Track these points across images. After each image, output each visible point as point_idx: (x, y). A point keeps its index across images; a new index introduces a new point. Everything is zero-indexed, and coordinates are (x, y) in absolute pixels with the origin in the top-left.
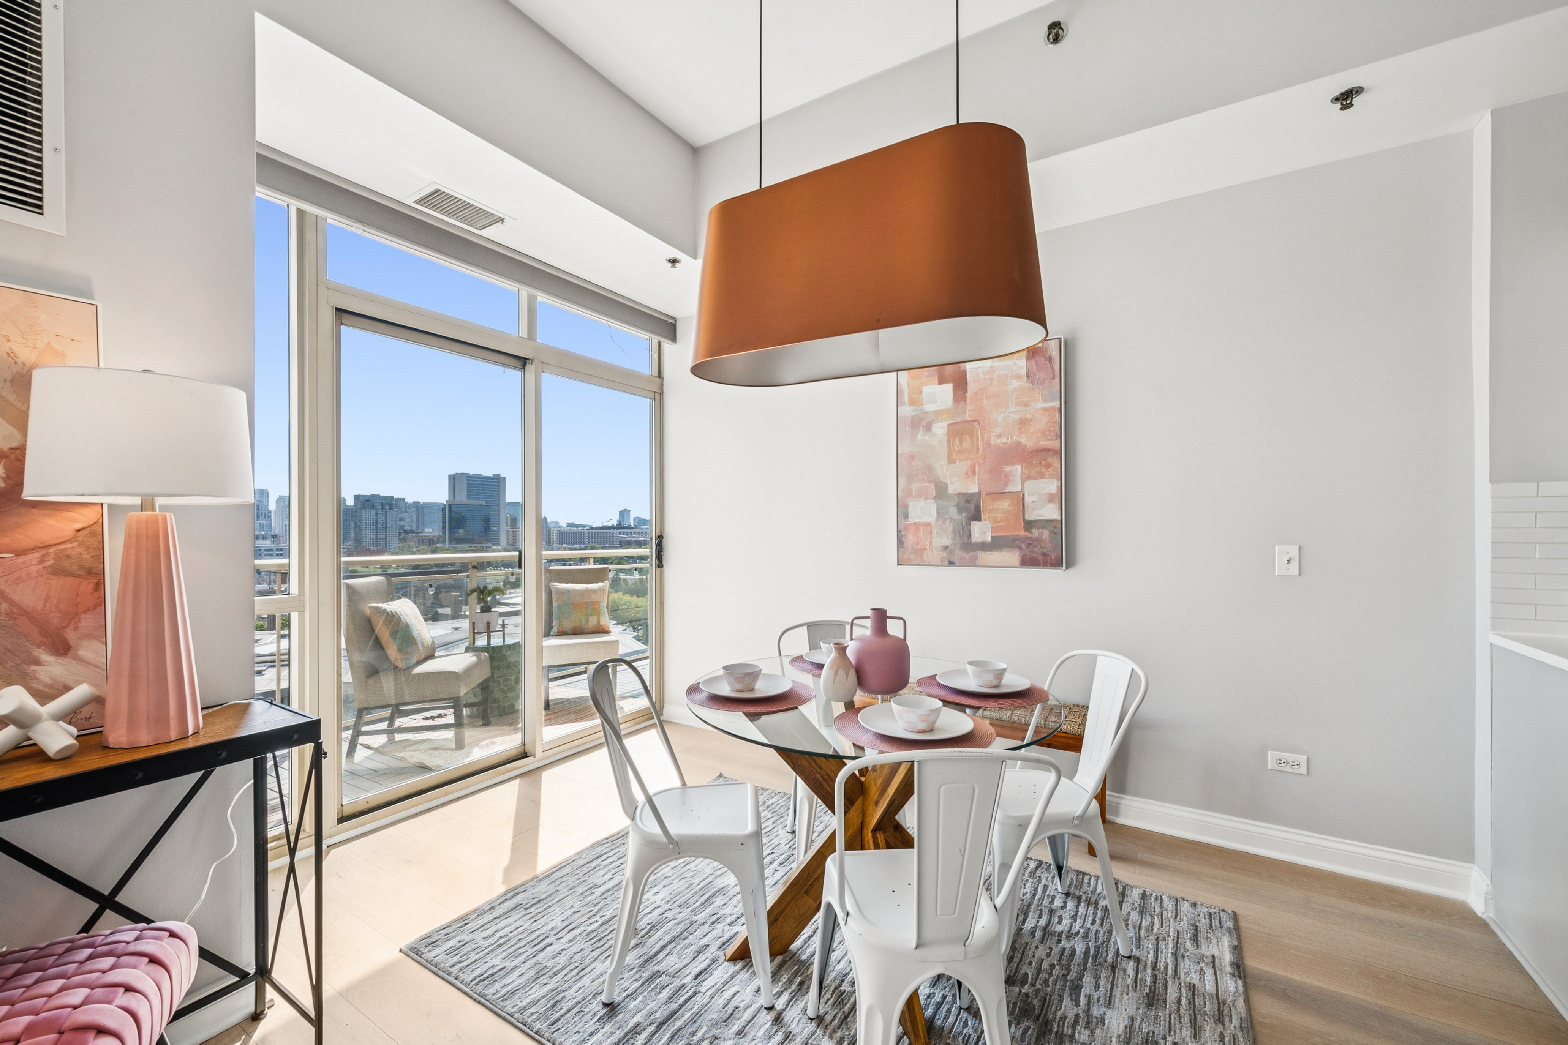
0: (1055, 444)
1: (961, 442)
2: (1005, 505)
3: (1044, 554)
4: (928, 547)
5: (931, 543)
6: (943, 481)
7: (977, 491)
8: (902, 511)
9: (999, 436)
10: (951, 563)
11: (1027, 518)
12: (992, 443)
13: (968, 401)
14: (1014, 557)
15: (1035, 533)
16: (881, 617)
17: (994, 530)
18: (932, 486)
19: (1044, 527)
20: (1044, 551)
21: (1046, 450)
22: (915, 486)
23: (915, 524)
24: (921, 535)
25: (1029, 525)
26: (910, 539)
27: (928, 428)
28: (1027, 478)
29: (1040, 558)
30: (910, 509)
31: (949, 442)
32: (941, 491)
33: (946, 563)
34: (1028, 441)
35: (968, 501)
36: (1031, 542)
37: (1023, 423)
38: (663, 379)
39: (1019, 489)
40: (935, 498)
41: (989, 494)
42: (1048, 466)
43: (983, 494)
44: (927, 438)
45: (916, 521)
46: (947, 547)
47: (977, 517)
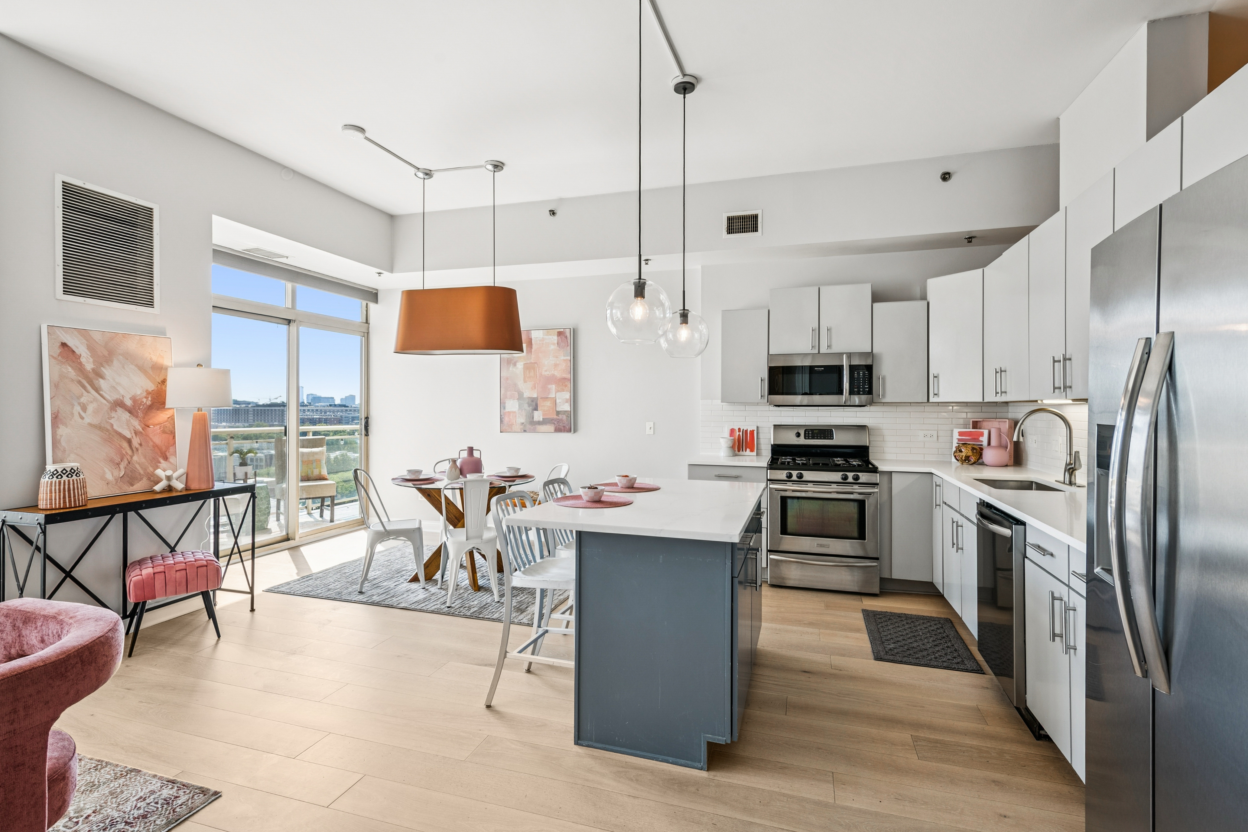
0: (568, 376)
1: (529, 373)
2: (548, 404)
3: (564, 426)
4: (514, 423)
5: (516, 421)
6: (522, 391)
7: (536, 396)
8: (502, 405)
9: (546, 371)
10: (525, 431)
11: (557, 410)
12: (543, 374)
13: (533, 353)
14: (551, 428)
15: (560, 416)
16: (471, 450)
17: (543, 415)
18: (516, 393)
19: (564, 414)
20: (564, 425)
21: (565, 379)
22: (509, 393)
23: (508, 412)
24: (511, 417)
25: (558, 413)
26: (506, 419)
27: (515, 364)
28: (557, 391)
29: (562, 428)
30: (506, 404)
31: (524, 372)
32: (520, 397)
33: (523, 431)
34: (558, 374)
35: (533, 401)
36: (559, 421)
37: (556, 365)
38: (369, 324)
39: (554, 396)
40: (518, 399)
41: (541, 398)
42: (566, 386)
43: (539, 398)
44: (514, 369)
45: (509, 410)
46: (523, 423)
47: (536, 409)
